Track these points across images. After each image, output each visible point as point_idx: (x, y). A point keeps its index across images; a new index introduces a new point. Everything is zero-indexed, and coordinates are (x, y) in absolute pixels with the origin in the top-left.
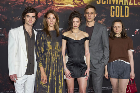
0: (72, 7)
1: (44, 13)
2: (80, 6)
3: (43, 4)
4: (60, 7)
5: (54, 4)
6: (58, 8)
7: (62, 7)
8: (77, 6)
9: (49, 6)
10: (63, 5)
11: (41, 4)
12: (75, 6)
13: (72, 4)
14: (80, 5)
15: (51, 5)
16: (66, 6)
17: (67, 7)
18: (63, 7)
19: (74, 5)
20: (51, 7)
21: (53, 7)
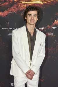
0: (41, 4)
1: (10, 12)
2: (49, 3)
3: (10, 2)
4: (28, 4)
5: (21, 1)
6: (26, 5)
7: (29, 4)
8: (46, 2)
9: (16, 4)
10: (31, 2)
11: (7, 2)
12: (43, 3)
13: (40, 1)
14: (49, 1)
15: (18, 2)
16: (34, 2)
17: (35, 4)
18: (31, 4)
19: (42, 1)
20: (18, 4)
21: (20, 4)
